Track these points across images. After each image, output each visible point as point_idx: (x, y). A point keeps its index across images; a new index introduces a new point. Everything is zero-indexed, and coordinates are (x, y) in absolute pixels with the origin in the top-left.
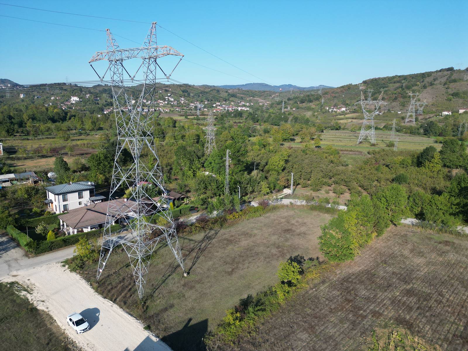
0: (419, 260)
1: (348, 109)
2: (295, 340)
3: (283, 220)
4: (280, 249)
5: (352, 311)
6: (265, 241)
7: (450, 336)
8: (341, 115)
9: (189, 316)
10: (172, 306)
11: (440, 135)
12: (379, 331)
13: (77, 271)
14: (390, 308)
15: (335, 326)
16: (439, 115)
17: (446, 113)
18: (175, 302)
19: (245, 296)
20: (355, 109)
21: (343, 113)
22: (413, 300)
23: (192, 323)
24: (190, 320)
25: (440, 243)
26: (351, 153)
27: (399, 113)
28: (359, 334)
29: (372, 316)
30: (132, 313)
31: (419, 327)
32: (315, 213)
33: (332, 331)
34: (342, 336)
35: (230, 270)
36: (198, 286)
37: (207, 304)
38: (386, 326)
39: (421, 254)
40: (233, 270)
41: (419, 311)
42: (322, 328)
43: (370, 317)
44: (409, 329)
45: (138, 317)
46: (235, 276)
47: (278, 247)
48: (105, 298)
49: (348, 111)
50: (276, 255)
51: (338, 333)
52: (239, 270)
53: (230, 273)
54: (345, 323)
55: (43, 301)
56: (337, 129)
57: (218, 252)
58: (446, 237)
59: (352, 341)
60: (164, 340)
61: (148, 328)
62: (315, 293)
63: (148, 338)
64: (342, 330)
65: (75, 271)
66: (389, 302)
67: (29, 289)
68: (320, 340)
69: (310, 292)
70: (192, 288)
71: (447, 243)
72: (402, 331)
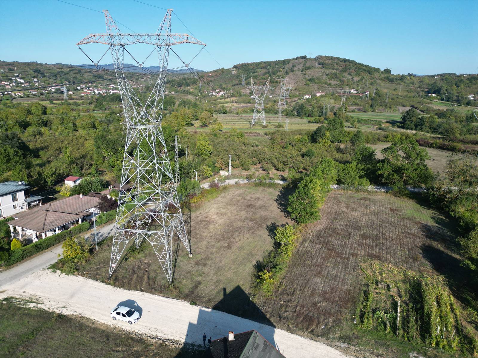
0: (356, 214)
1: (227, 93)
2: (314, 284)
3: (239, 198)
4: (254, 222)
5: (337, 256)
6: (237, 217)
7: (404, 258)
8: (221, 99)
9: (222, 286)
10: (200, 283)
11: (309, 116)
12: (363, 265)
13: (75, 273)
14: (360, 249)
15: (334, 269)
16: (302, 99)
17: (307, 97)
18: (200, 279)
19: (254, 262)
20: (232, 93)
21: (223, 97)
22: (369, 241)
23: (228, 291)
24: (225, 290)
25: (361, 199)
26: (250, 135)
27: (271, 96)
28: (352, 270)
29: (353, 257)
30: (167, 296)
31: (384, 257)
32: (261, 189)
33: (334, 272)
34: (343, 274)
35: (226, 245)
36: (209, 262)
37: (229, 274)
38: (365, 261)
39: (354, 209)
40: (229, 244)
41: (378, 247)
42: (326, 272)
43: (351, 257)
44: (379, 259)
45: (177, 297)
46: (234, 249)
47: (252, 220)
48: (129, 290)
49: (227, 95)
50: (254, 226)
51: (339, 273)
52: (233, 243)
53: (229, 247)
54: (339, 265)
55: (64, 307)
56: (224, 113)
57: (204, 232)
58: (362, 195)
59: (351, 276)
60: (215, 308)
61: (193, 303)
62: (304, 249)
63: (201, 311)
64: (340, 270)
65: (73, 274)
66: (356, 245)
67: (33, 300)
68: (330, 280)
69: (301, 249)
70: (205, 265)
71: (365, 199)
72: (377, 262)
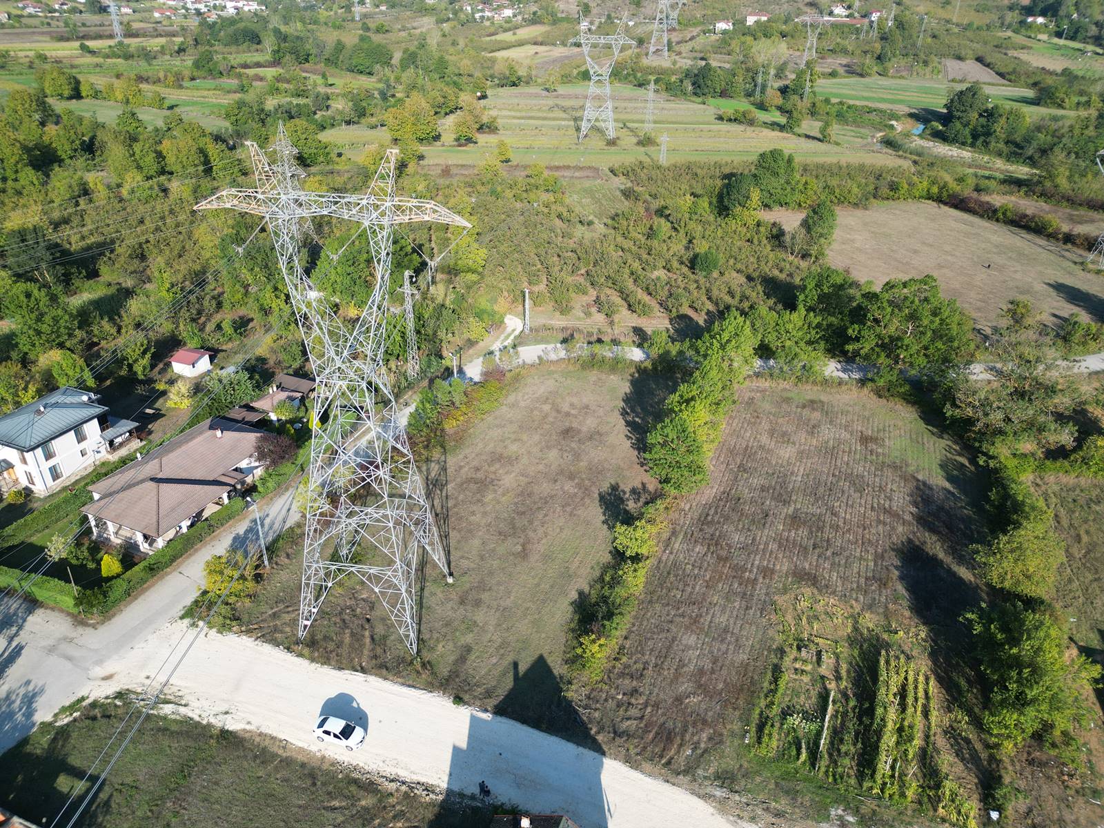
0: (787, 453)
1: (520, 13)
2: (683, 651)
4: (576, 481)
5: (734, 577)
6: (541, 467)
7: (862, 581)
9: (510, 658)
10: (468, 649)
12: (781, 600)
13: (234, 629)
14: (781, 556)
15: (723, 611)
16: (709, 31)
17: (721, 26)
18: (469, 639)
19: (574, 595)
22: (803, 532)
23: (522, 668)
24: (516, 665)
26: (577, 174)
27: (631, 23)
28: (758, 613)
29: (764, 578)
30: (411, 682)
31: (825, 578)
32: (593, 375)
33: (722, 619)
34: (739, 623)
35: (519, 548)
36: (485, 596)
37: (523, 627)
38: (785, 591)
40: (523, 545)
41: (817, 551)
42: (709, 618)
43: (761, 580)
44: (813, 585)
45: (429, 687)
46: (534, 558)
47: (571, 477)
48: (340, 669)
49: (520, 18)
50: (575, 495)
51: (732, 621)
52: (533, 544)
53: (524, 554)
54: (735, 601)
55: (227, 713)
56: (514, 84)
57: (473, 513)
58: (810, 392)
59: (754, 628)
60: (500, 711)
61: (458, 700)
62: (672, 557)
63: (474, 719)
64: (735, 613)
65: (230, 629)
66: (775, 546)
67: (169, 697)
68: (714, 639)
69: (664, 558)
70: (478, 603)
71: (813, 404)
72: (808, 591)
